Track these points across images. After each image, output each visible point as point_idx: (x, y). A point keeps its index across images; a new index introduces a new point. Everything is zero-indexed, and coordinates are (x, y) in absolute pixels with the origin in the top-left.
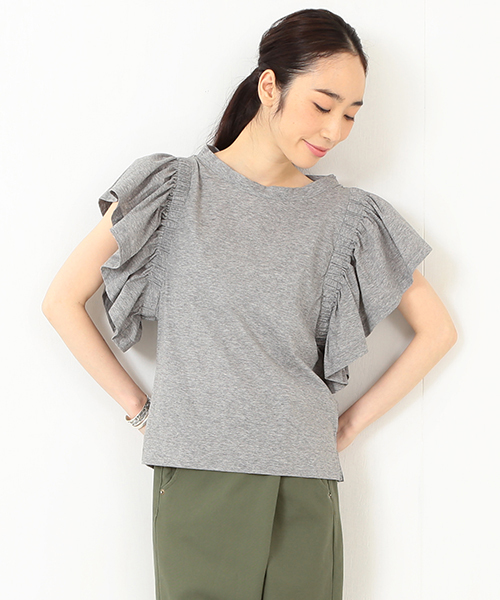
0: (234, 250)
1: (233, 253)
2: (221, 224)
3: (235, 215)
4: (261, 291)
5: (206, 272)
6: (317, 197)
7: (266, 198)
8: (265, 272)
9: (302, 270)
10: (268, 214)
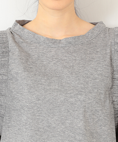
0: (48, 86)
1: (48, 88)
2: (36, 71)
3: (45, 63)
4: (71, 111)
5: (32, 104)
6: (95, 38)
7: (62, 47)
8: (71, 97)
9: (96, 90)
10: (66, 56)
